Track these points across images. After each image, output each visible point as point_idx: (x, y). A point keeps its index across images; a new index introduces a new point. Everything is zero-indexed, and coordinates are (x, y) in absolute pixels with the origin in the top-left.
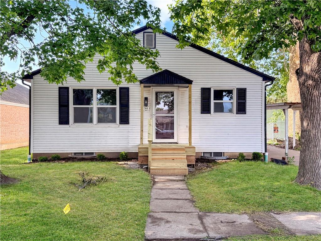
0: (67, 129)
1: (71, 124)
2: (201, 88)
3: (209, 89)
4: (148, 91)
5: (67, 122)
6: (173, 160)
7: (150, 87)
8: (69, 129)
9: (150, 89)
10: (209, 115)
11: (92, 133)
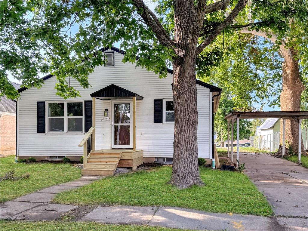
0: (43, 136)
1: (46, 132)
2: (154, 100)
3: (161, 101)
4: (108, 104)
5: (43, 131)
6: (107, 163)
7: (110, 100)
8: (45, 136)
9: (109, 102)
10: (161, 124)
11: (63, 140)
